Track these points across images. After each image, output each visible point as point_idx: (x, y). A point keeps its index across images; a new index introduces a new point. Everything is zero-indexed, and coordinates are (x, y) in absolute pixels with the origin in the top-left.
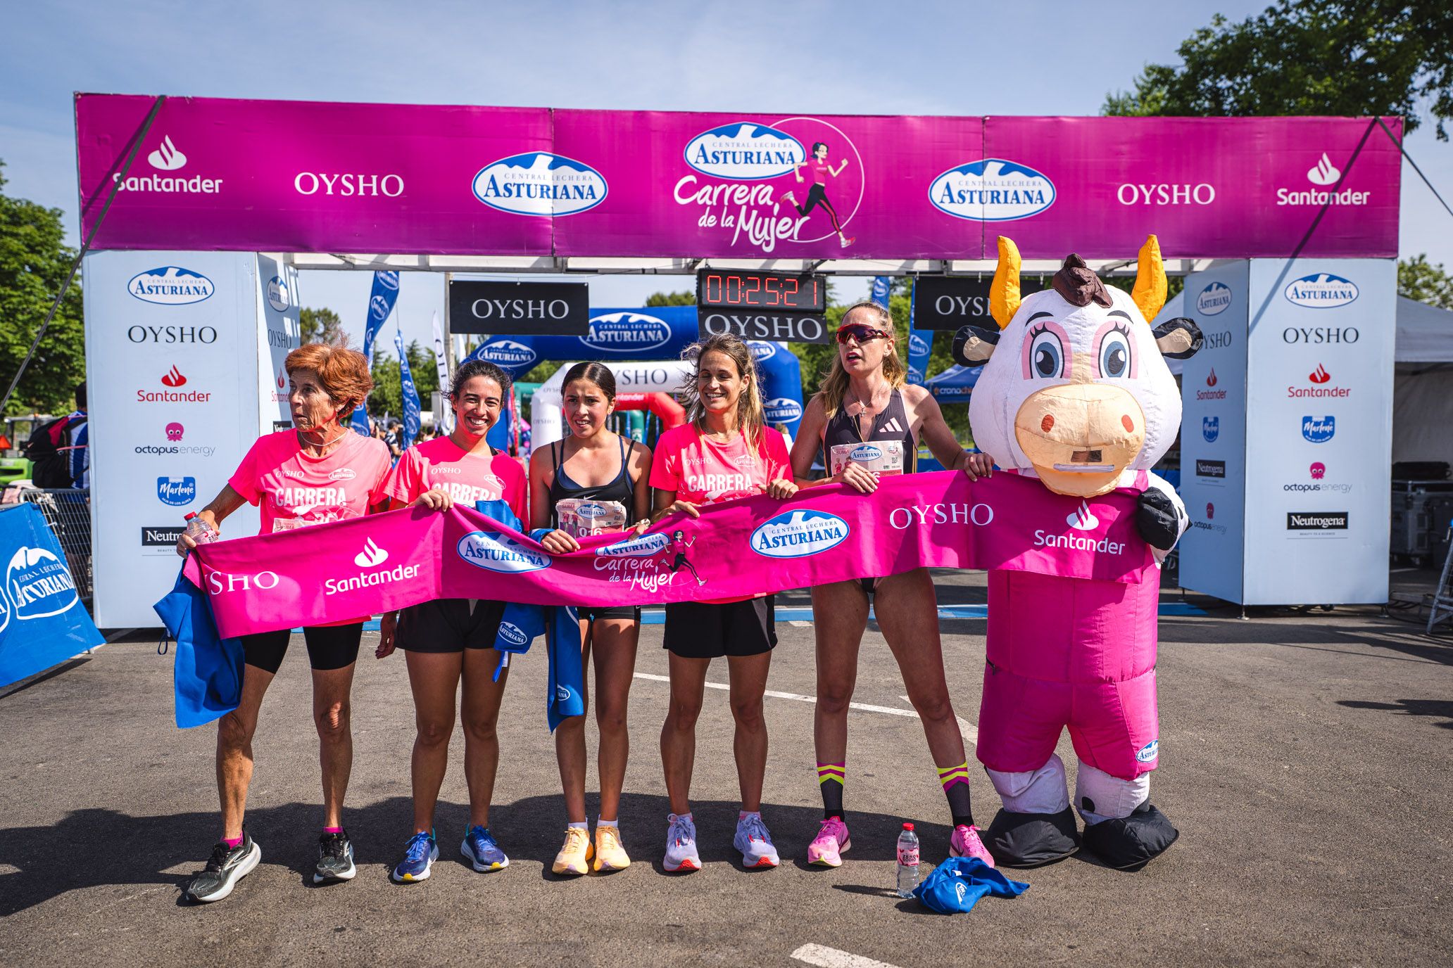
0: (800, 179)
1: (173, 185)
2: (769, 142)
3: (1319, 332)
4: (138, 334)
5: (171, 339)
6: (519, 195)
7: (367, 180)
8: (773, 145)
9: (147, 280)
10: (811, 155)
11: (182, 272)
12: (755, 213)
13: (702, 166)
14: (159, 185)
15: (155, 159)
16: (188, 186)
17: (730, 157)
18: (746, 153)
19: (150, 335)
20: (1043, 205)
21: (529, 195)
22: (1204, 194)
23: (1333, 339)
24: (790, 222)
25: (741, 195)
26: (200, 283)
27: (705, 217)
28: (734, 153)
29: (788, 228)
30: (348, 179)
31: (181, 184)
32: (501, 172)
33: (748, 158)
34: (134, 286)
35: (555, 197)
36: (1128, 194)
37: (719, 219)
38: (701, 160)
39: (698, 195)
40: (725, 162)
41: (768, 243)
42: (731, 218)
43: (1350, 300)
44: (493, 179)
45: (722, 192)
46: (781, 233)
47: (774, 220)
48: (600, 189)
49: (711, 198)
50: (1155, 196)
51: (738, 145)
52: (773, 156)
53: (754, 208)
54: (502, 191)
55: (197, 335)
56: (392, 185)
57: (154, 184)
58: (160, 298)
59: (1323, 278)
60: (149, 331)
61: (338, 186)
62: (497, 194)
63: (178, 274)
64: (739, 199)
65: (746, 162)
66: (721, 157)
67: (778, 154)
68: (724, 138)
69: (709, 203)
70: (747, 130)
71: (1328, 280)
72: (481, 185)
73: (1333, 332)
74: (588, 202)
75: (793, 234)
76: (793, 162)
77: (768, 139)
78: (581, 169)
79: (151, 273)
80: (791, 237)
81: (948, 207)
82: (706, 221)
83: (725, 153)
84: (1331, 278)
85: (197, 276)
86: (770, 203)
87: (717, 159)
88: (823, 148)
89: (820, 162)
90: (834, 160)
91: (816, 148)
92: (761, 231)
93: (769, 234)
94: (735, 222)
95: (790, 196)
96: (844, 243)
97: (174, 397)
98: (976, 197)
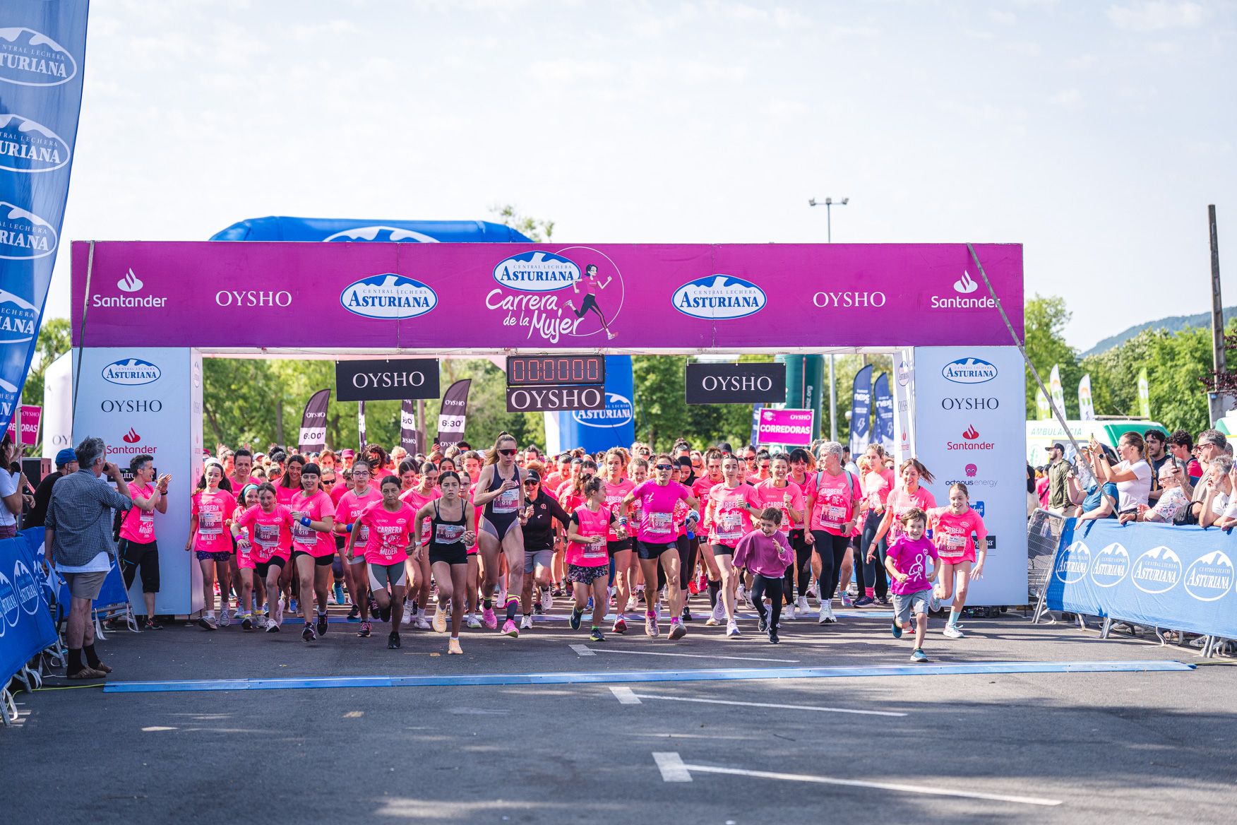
0: (577, 291)
1: (134, 302)
2: (554, 265)
3: (969, 401)
4: (108, 406)
5: (130, 409)
6: (373, 305)
7: (266, 295)
8: (557, 267)
9: (115, 368)
10: (585, 273)
11: (139, 362)
12: (544, 315)
13: (506, 282)
14: (124, 303)
15: (122, 285)
16: (143, 303)
17: (526, 276)
18: (538, 273)
19: (116, 406)
20: (758, 308)
21: (380, 304)
22: (878, 299)
23: (980, 406)
24: (570, 322)
25: (534, 301)
26: (151, 370)
27: (508, 318)
28: (529, 273)
29: (568, 326)
30: (252, 294)
31: (139, 301)
32: (361, 289)
33: (539, 276)
34: (106, 373)
35: (400, 305)
36: (821, 299)
37: (518, 320)
38: (505, 277)
39: (503, 303)
40: (523, 279)
41: (554, 337)
42: (527, 319)
43: (991, 377)
44: (355, 294)
45: (521, 301)
46: (563, 329)
47: (558, 320)
48: (432, 300)
49: (512, 305)
50: (841, 300)
51: (532, 267)
52: (557, 275)
53: (544, 312)
54: (361, 302)
55: (148, 406)
56: (284, 299)
57: (121, 302)
58: (124, 381)
59: (970, 361)
60: (115, 404)
61: (245, 299)
62: (358, 304)
63: (136, 364)
64: (533, 305)
65: (538, 279)
66: (520, 275)
67: (561, 273)
68: (522, 262)
69: (511, 308)
70: (538, 256)
71: (974, 363)
72: (347, 298)
73: (980, 401)
74: (424, 309)
75: (572, 330)
76: (572, 279)
77: (553, 262)
78: (418, 286)
79: (118, 363)
80: (571, 332)
81: (686, 309)
82: (509, 321)
83: (523, 273)
84: (976, 361)
85: (149, 364)
86: (555, 308)
87: (517, 277)
88: (594, 268)
89: (592, 279)
90: (601, 276)
91: (589, 268)
92: (548, 329)
93: (555, 331)
94: (530, 322)
95: (570, 303)
96: (610, 336)
97: (132, 450)
98: (707, 302)
